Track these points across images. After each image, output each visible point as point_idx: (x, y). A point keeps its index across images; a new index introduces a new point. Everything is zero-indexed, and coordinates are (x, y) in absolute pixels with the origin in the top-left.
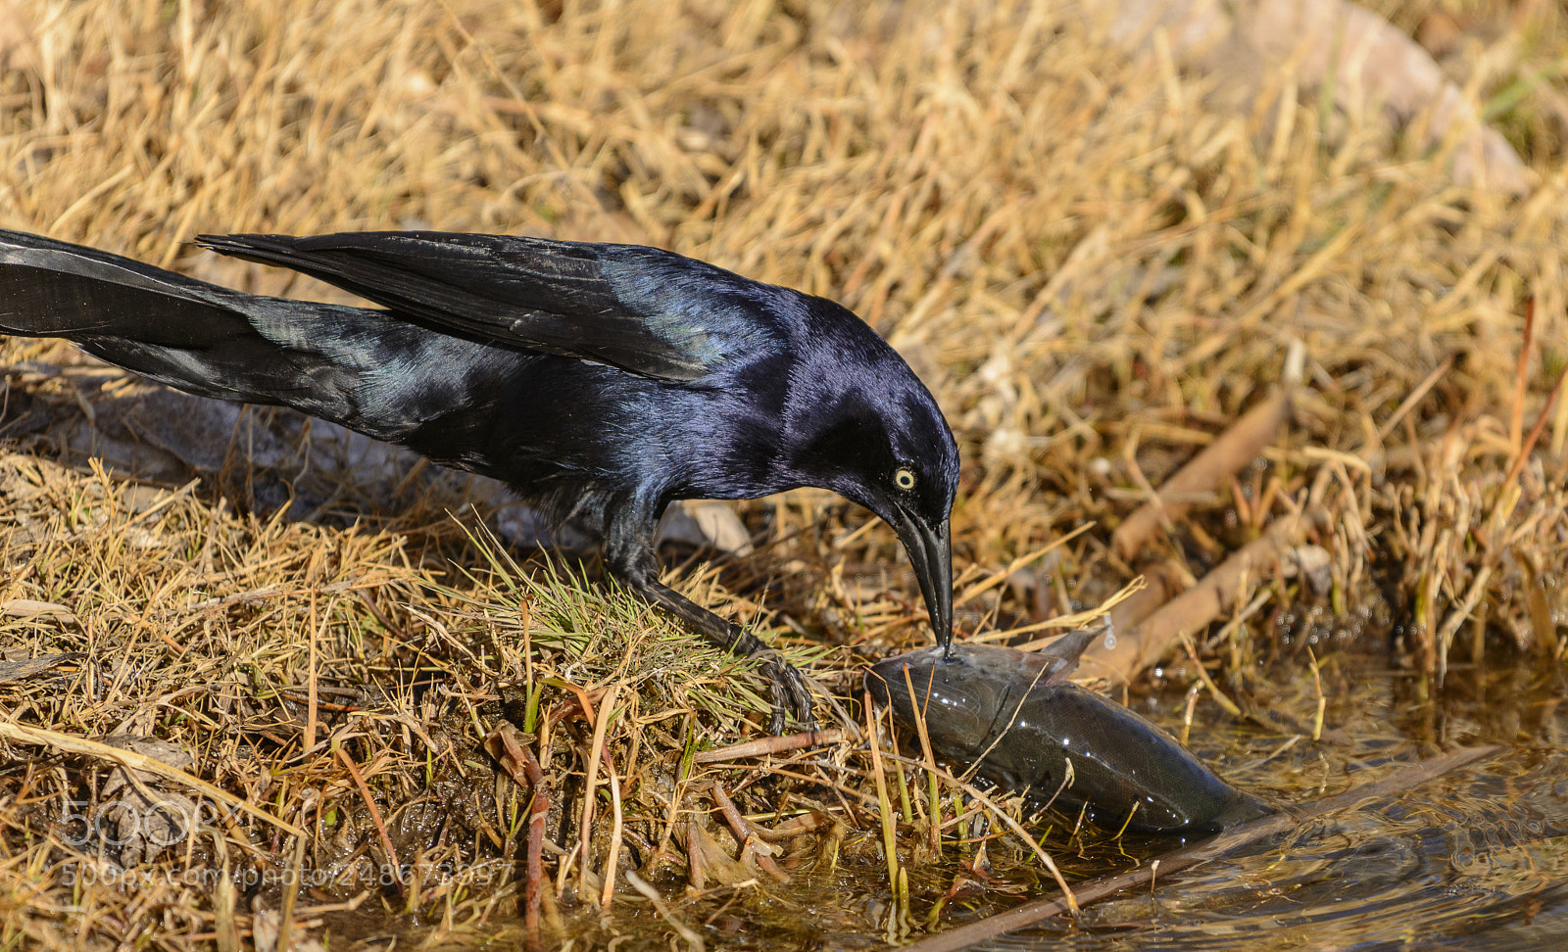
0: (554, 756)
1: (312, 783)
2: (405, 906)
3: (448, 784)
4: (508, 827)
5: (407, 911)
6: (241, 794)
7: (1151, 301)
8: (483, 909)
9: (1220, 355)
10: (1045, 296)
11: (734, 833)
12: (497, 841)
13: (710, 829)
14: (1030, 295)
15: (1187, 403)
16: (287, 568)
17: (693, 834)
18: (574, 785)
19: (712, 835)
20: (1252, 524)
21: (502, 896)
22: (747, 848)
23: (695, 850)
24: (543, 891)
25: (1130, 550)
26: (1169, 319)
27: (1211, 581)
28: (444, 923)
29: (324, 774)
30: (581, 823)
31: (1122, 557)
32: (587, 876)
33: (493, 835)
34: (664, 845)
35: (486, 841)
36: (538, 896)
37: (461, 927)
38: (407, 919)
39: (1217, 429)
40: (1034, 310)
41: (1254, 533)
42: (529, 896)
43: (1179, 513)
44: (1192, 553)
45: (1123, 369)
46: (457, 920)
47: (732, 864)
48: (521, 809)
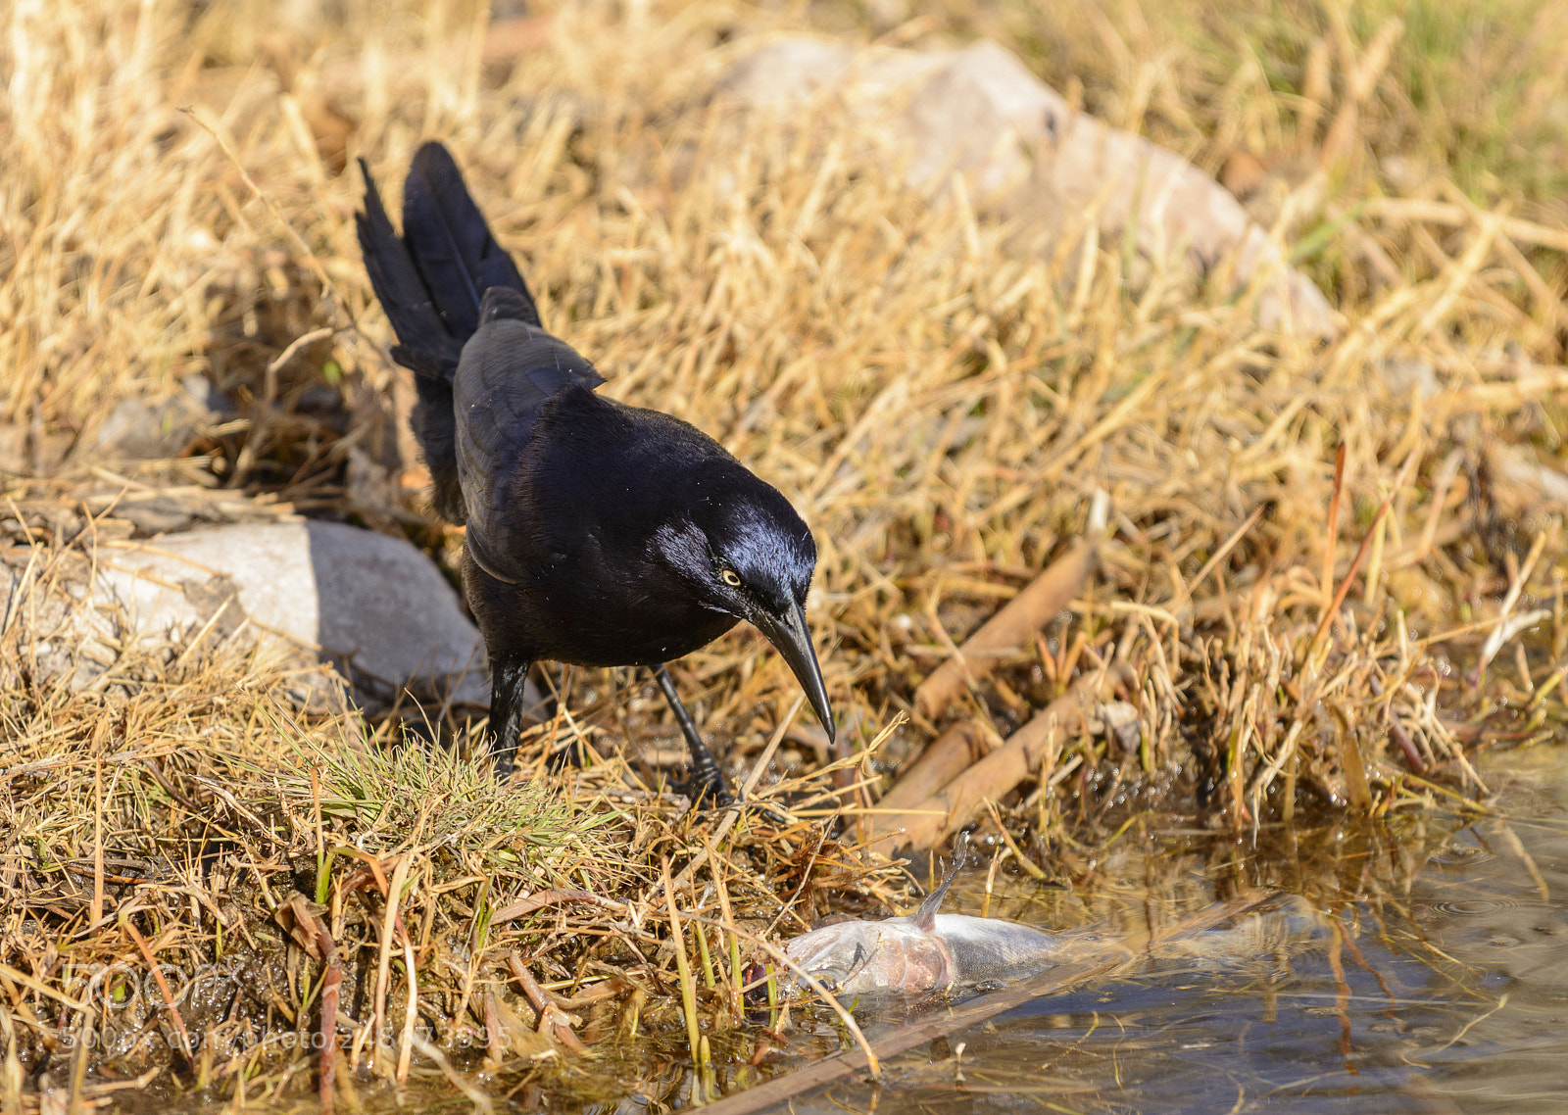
0: (347, 927)
1: (99, 958)
2: (196, 1082)
3: (239, 957)
4: (301, 999)
5: (198, 1088)
6: (27, 970)
7: (952, 453)
8: (276, 1084)
9: (1023, 507)
10: (844, 449)
11: (532, 1004)
12: (289, 1015)
13: (507, 999)
14: (828, 448)
15: (991, 556)
16: (71, 738)
17: (490, 1005)
18: (367, 956)
19: (509, 1005)
20: (1057, 680)
21: (296, 1070)
22: (545, 1018)
23: (491, 1020)
24: (337, 1067)
25: (933, 709)
26: (971, 471)
27: (1018, 740)
28: (236, 1099)
29: (111, 949)
30: (375, 996)
31: (926, 716)
32: (382, 1048)
33: (285, 1009)
34: (460, 1016)
35: (278, 1015)
36: (332, 1070)
37: (254, 1104)
38: (198, 1095)
39: (1022, 583)
40: (832, 463)
41: (1061, 689)
42: (323, 1070)
43: (983, 669)
44: (998, 710)
45: (925, 523)
46: (250, 1096)
47: (531, 1035)
48: (314, 981)
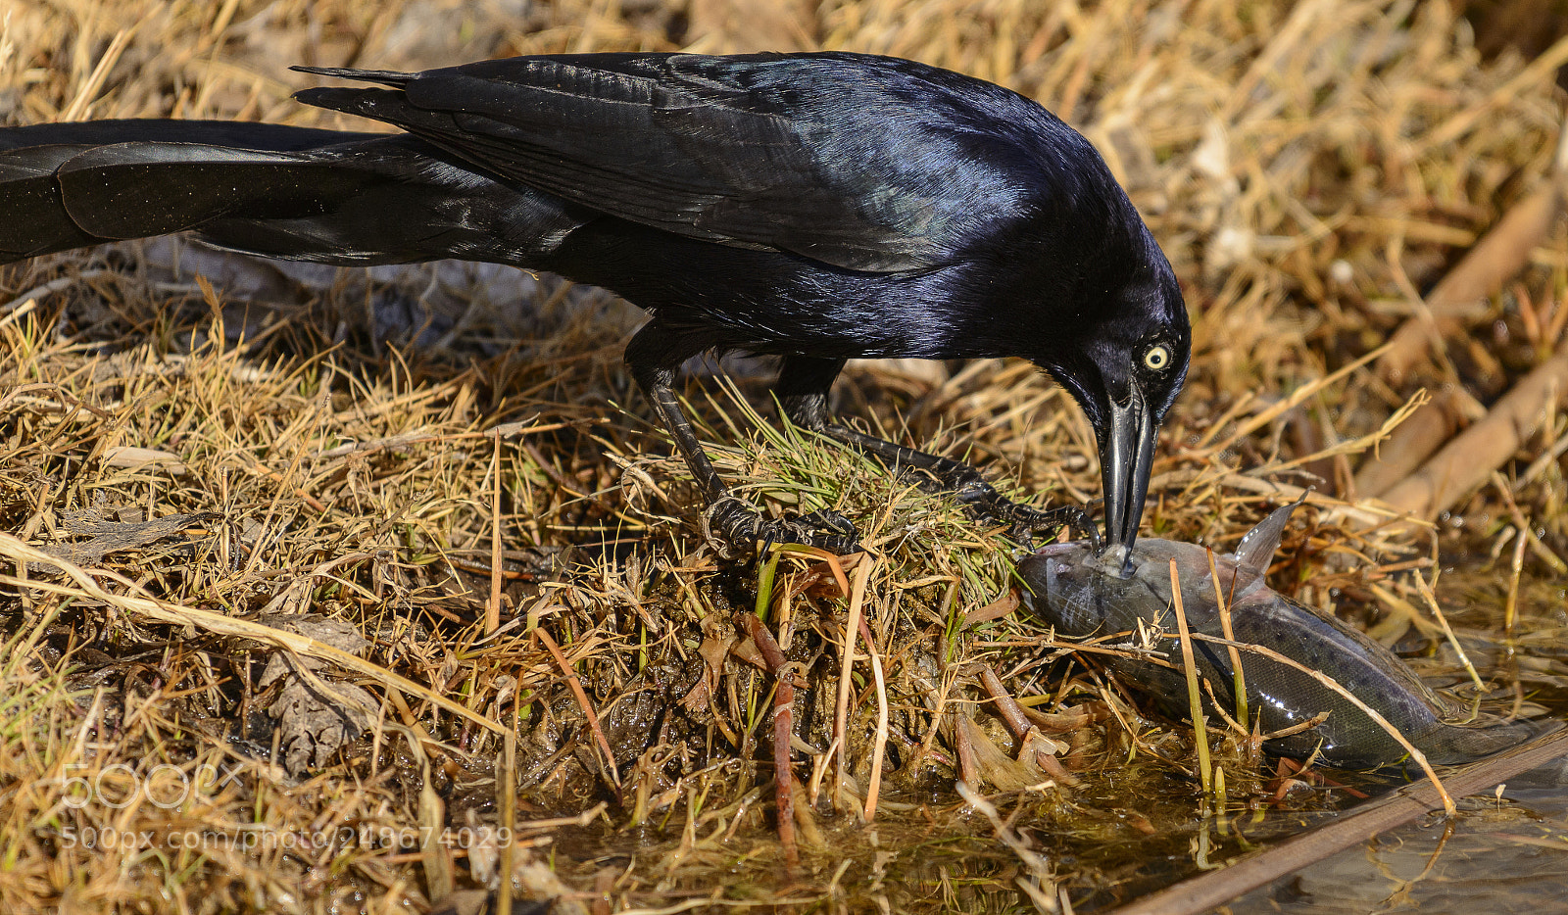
2: (631, 817)
3: (667, 668)
4: (745, 720)
5: (633, 823)
6: (421, 679)
8: (729, 821)
10: (1262, 67)
11: (1008, 725)
12: (732, 738)
13: (979, 720)
14: (1241, 66)
15: (1430, 192)
17: (962, 727)
19: (982, 727)
20: (1541, 340)
22: (1026, 744)
23: (965, 747)
24: (795, 801)
28: (685, 837)
29: (518, 658)
30: (836, 715)
33: (726, 730)
34: (929, 741)
35: (719, 739)
36: (791, 804)
37: (705, 843)
41: (1545, 352)
42: (780, 804)
43: (1452, 327)
45: (1354, 156)
46: (699, 836)
47: (1009, 763)
48: (762, 699)
